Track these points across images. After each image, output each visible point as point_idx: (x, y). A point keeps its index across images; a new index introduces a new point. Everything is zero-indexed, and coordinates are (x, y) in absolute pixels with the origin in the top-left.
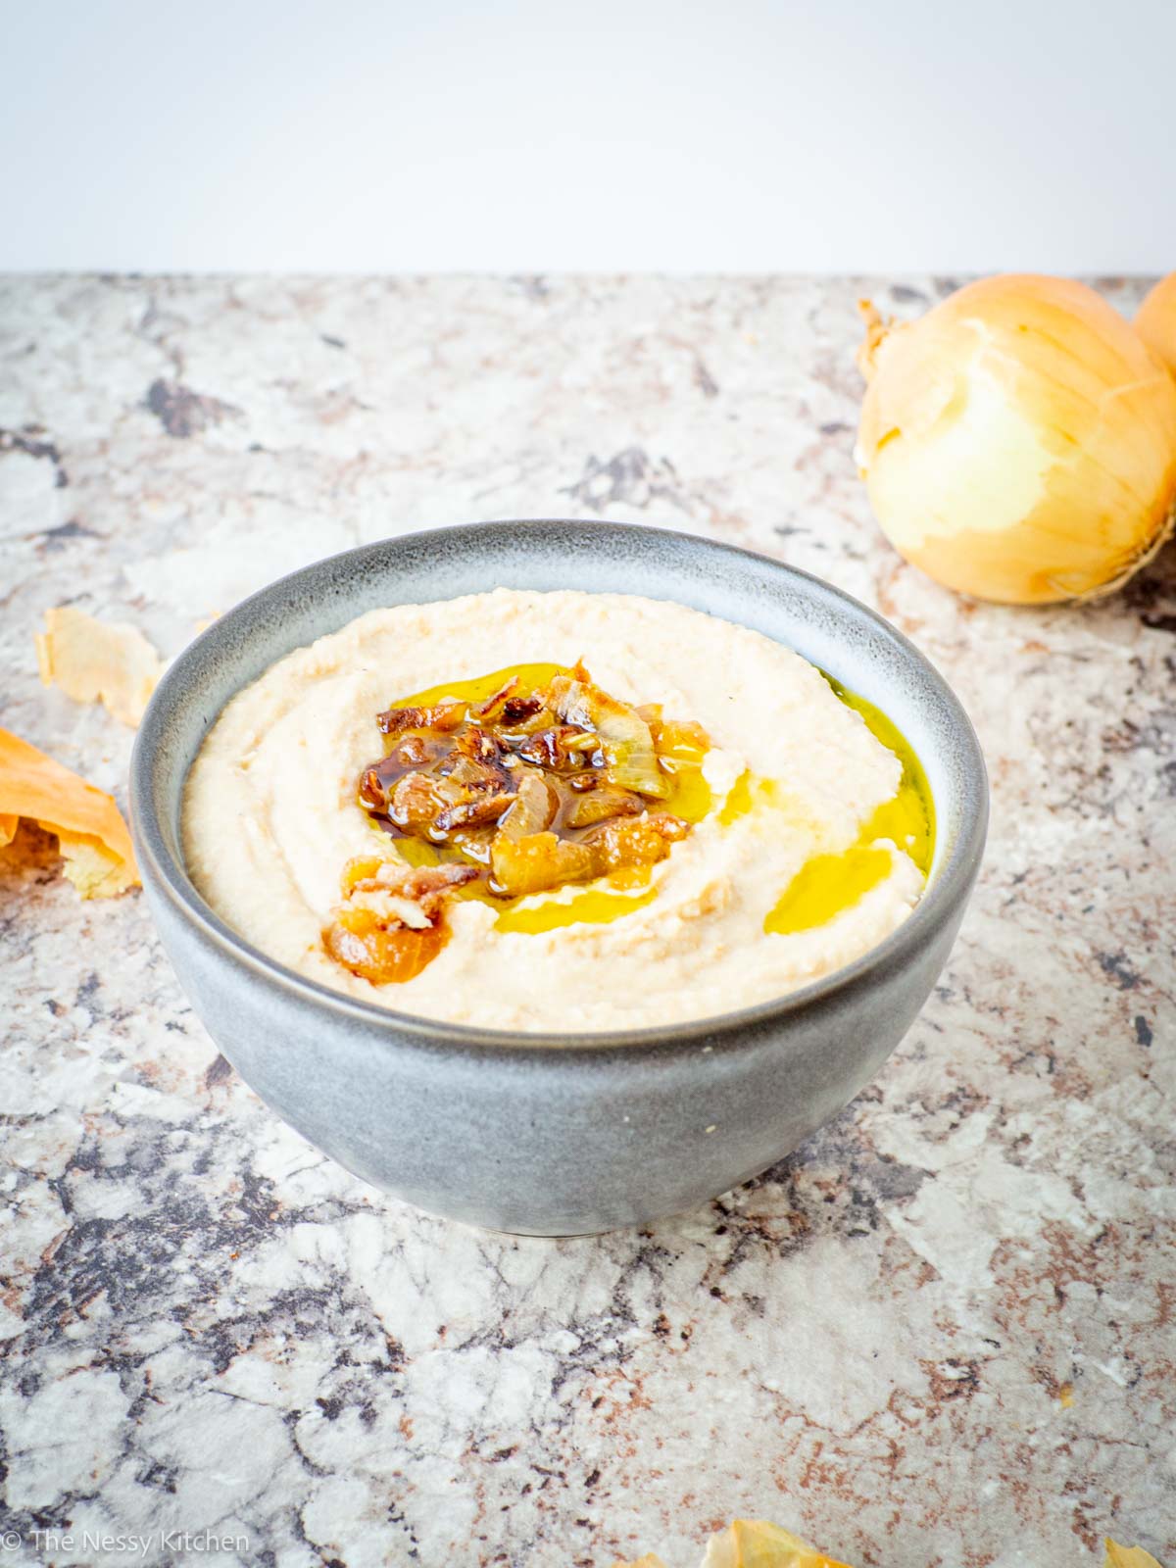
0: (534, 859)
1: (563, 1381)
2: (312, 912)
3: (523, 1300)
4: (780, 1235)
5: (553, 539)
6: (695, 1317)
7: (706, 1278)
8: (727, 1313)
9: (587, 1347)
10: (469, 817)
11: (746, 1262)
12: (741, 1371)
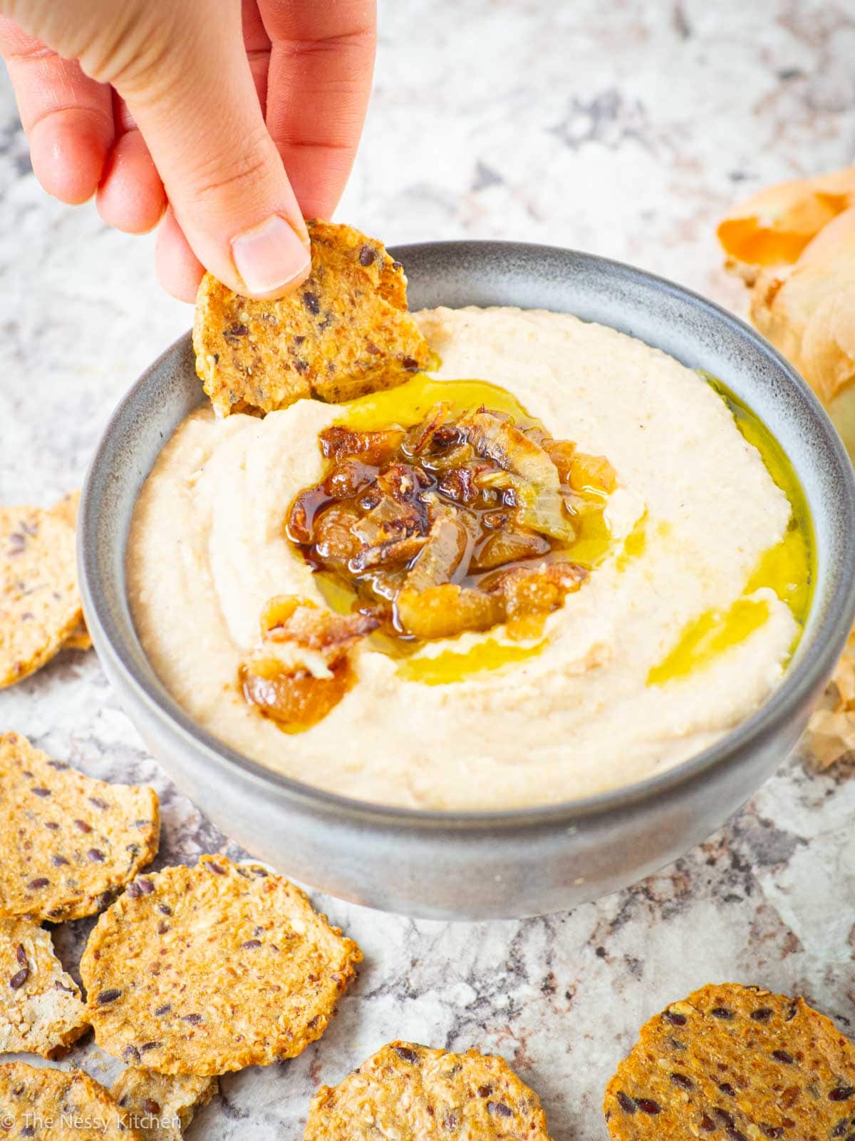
0: (435, 610)
1: (457, 1036)
2: (234, 645)
3: (430, 950)
4: (664, 897)
5: (492, 259)
6: (580, 977)
7: (593, 937)
8: (609, 974)
9: (482, 1001)
10: (382, 559)
11: (630, 923)
12: (615, 1035)
